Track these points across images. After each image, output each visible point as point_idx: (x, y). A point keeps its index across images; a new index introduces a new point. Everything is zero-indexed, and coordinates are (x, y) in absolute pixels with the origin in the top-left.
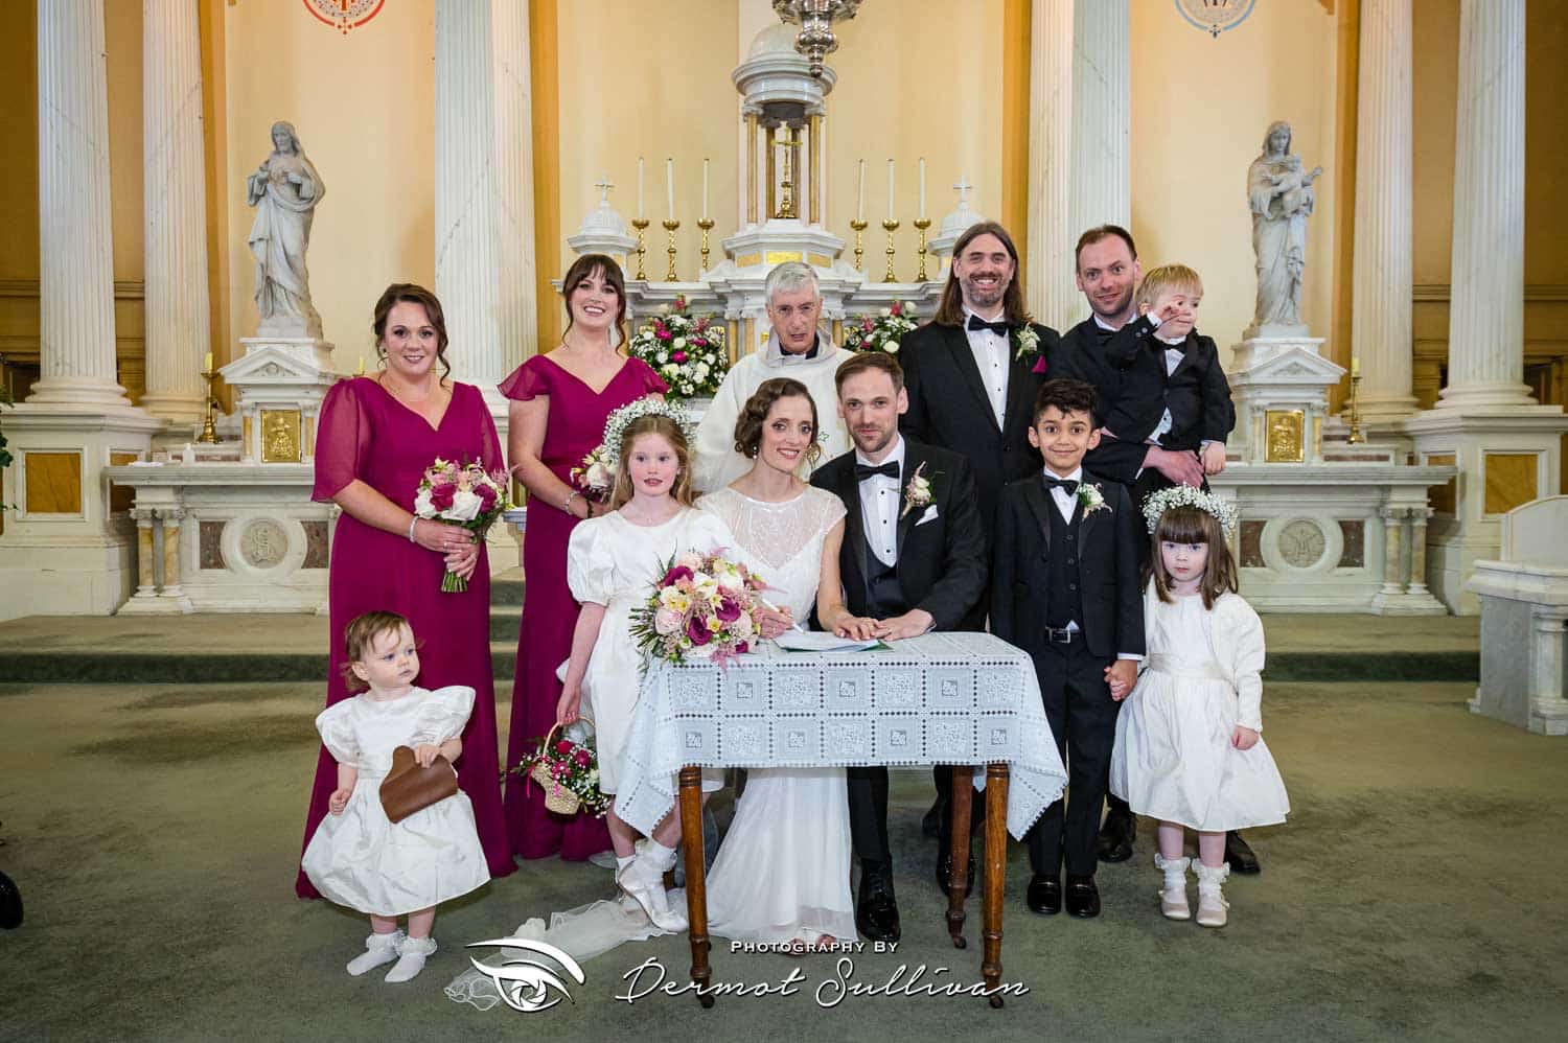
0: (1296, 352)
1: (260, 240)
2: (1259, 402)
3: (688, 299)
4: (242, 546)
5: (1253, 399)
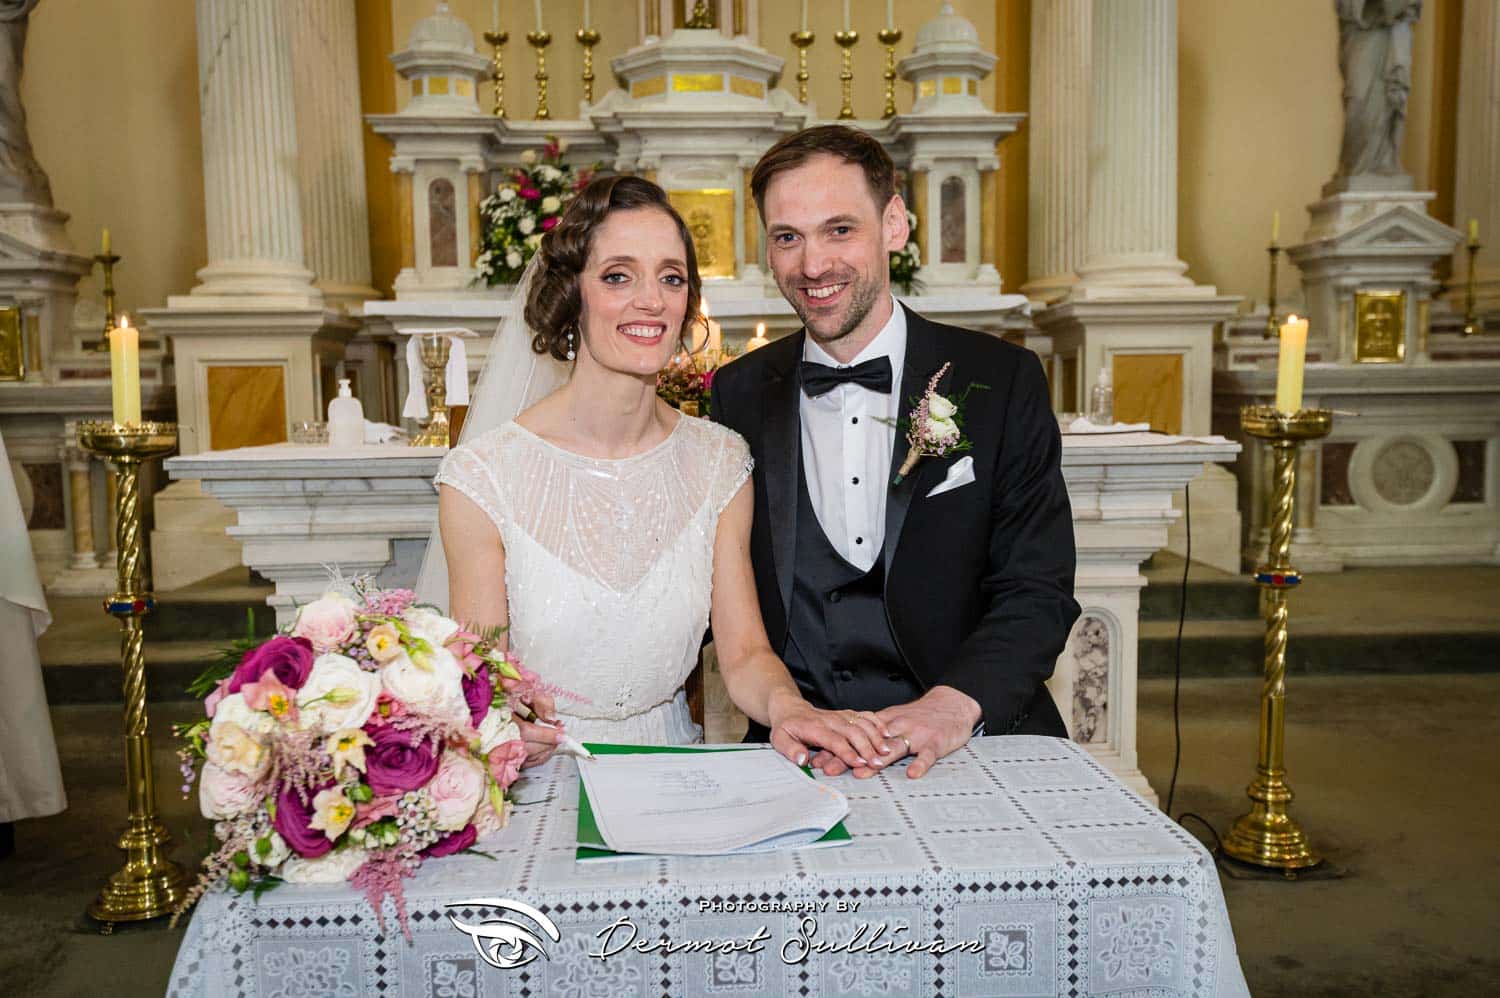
0: (1399, 212)
2: (1347, 281)
3: (563, 143)
5: (1338, 276)
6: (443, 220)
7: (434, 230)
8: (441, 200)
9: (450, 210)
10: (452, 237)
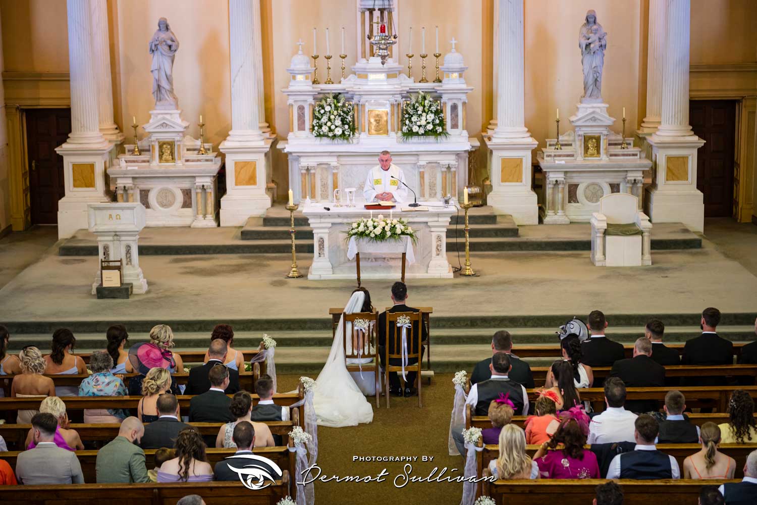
0: (593, 112)
1: (156, 70)
2: (581, 133)
4: (157, 199)
5: (579, 131)
6: (301, 117)
7: (299, 120)
8: (301, 111)
9: (303, 114)
10: (304, 122)
